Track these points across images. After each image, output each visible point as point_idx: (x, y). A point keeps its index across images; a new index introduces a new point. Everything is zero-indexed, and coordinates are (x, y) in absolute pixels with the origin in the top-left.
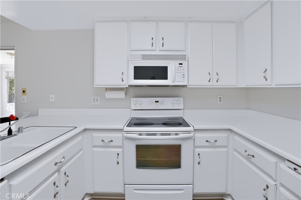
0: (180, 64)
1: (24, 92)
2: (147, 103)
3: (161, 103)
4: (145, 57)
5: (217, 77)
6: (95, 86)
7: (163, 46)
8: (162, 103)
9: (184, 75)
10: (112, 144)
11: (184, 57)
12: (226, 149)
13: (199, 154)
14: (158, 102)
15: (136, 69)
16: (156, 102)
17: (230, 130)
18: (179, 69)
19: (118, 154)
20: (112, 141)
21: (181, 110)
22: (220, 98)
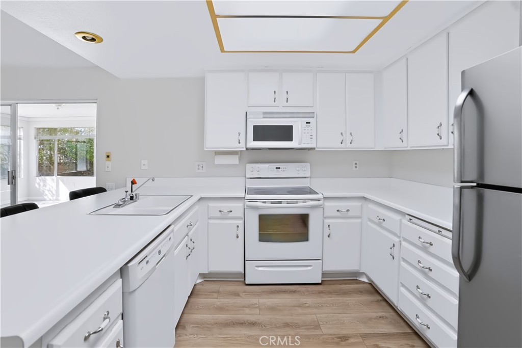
0: (307, 123)
1: (108, 157)
2: (266, 169)
3: (283, 169)
4: (266, 115)
5: (351, 138)
6: (205, 149)
7: (287, 101)
8: (285, 169)
9: (311, 136)
10: (231, 215)
11: (312, 115)
12: (359, 220)
13: (329, 226)
14: (279, 168)
15: (256, 129)
16: (277, 168)
17: (364, 198)
18: (307, 128)
19: (238, 226)
20: (231, 211)
21: (308, 178)
22: (356, 164)
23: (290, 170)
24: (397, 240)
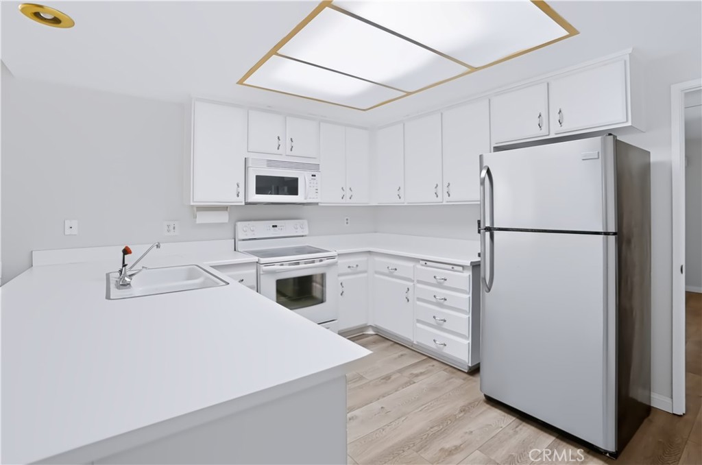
0: (313, 175)
2: (262, 229)
3: (280, 228)
4: (271, 163)
5: (351, 193)
6: (192, 204)
7: (291, 150)
8: (282, 227)
9: (317, 190)
11: (317, 167)
12: (365, 275)
13: (341, 284)
14: (276, 226)
15: (259, 179)
16: (273, 226)
17: (369, 252)
18: (312, 181)
20: (242, 280)
21: (305, 236)
22: (347, 220)
23: (287, 228)
24: (410, 284)
